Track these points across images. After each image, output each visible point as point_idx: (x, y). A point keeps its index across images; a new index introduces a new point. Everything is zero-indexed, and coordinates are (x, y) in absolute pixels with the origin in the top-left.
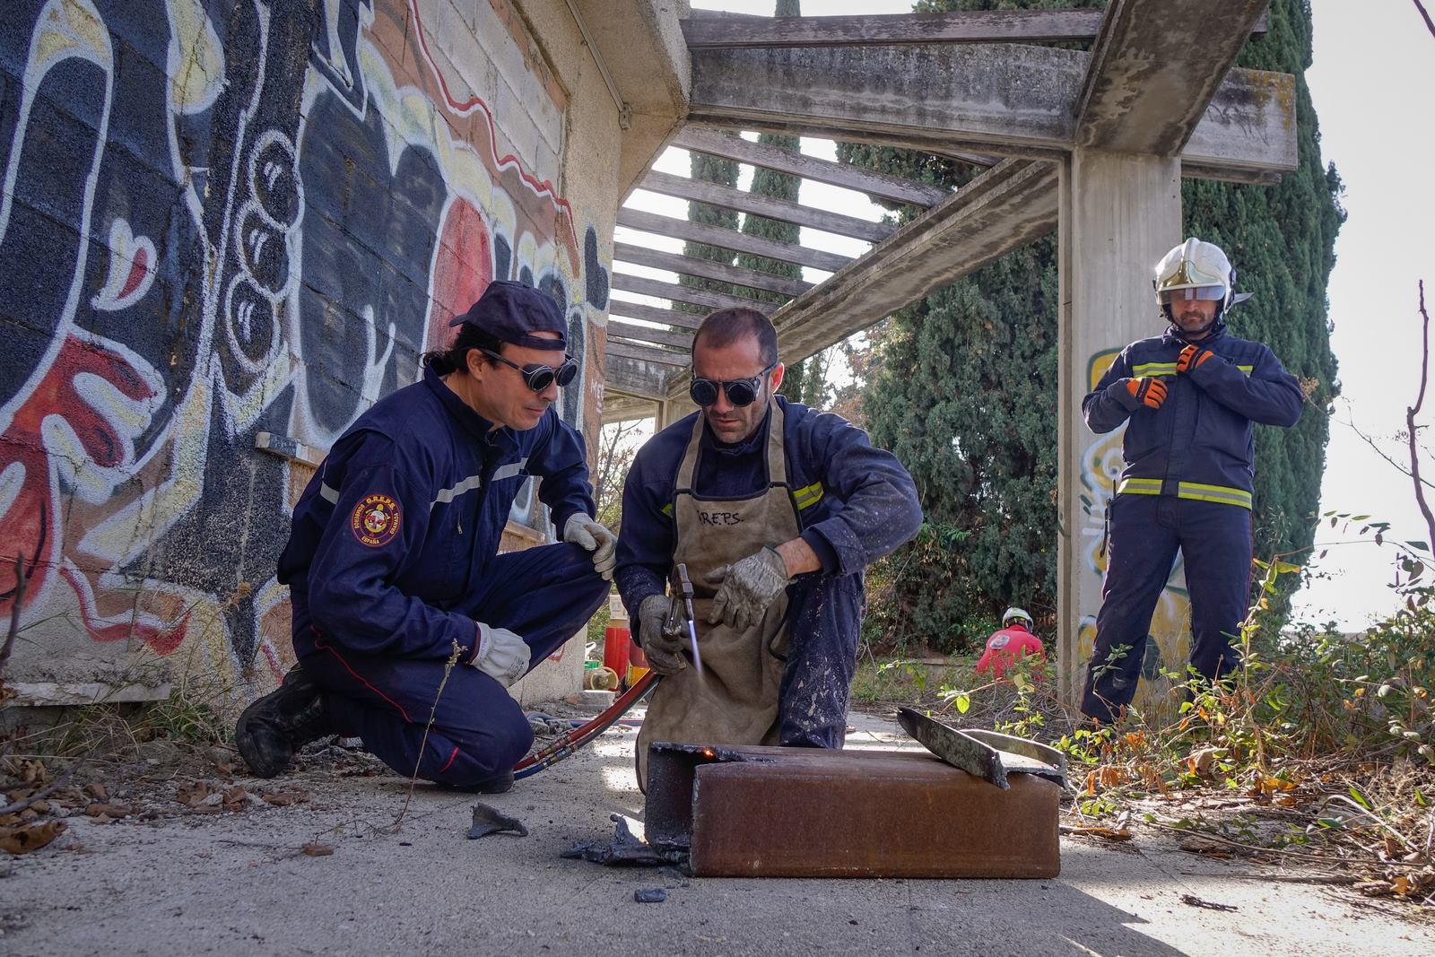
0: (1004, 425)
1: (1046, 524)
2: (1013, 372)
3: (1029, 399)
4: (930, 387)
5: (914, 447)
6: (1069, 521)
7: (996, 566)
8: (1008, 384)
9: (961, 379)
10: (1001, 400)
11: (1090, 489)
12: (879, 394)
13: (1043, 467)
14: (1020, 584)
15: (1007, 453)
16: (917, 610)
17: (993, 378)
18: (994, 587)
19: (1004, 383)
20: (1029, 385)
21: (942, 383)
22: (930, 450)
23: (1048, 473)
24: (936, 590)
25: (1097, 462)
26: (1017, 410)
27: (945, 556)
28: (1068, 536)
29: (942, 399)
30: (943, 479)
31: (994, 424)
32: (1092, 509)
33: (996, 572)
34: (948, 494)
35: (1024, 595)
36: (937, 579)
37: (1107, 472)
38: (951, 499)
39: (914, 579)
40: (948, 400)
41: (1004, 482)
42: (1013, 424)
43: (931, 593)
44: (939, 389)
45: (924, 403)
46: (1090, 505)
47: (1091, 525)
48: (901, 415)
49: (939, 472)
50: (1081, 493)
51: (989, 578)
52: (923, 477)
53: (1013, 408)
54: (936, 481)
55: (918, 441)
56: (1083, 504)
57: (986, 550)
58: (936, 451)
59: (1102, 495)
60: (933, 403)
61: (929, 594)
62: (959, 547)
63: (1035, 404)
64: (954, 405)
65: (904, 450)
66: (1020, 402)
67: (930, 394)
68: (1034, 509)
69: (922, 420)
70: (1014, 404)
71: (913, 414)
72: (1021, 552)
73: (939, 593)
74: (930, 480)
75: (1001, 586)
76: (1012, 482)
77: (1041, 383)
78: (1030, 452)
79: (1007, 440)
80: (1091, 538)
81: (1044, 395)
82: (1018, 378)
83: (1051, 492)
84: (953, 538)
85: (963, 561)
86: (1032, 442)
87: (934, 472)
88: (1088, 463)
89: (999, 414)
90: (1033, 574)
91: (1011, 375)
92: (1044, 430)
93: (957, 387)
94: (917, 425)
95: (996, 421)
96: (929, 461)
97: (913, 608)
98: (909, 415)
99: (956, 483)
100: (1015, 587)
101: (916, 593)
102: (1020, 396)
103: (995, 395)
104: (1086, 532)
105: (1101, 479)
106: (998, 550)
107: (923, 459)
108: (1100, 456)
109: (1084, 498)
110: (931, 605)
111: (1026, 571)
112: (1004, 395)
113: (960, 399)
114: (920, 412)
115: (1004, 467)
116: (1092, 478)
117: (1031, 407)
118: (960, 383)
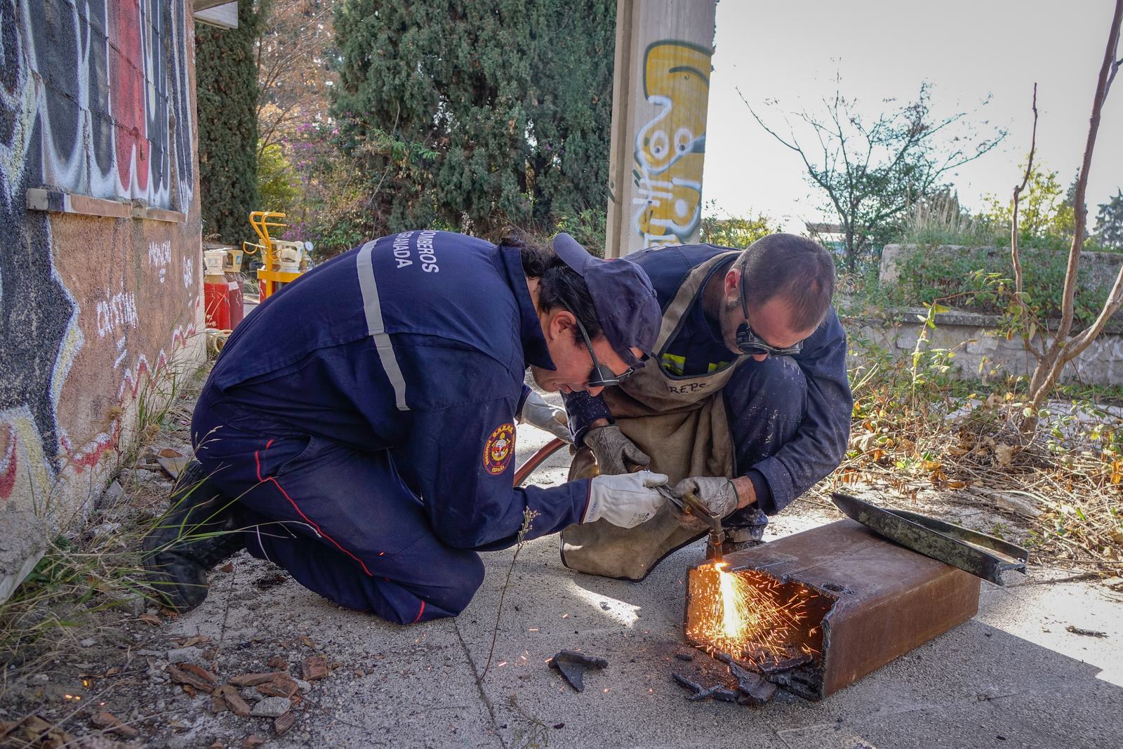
0: (469, 56)
1: (503, 149)
2: (477, 6)
3: (491, 34)
4: (402, 11)
5: (388, 69)
6: (621, 190)
7: (461, 183)
8: (472, 17)
9: (431, 6)
10: (466, 32)
11: (640, 165)
12: (350, 11)
13: (503, 99)
14: (479, 198)
15: (470, 82)
16: (391, 218)
17: (460, 9)
18: (458, 200)
19: (469, 15)
20: (492, 21)
21: (413, 8)
22: (404, 74)
23: (507, 104)
24: (407, 201)
25: (647, 142)
26: (480, 43)
27: (415, 172)
28: (619, 203)
29: (413, 24)
30: (415, 102)
31: (461, 54)
32: (641, 182)
33: (460, 188)
34: (418, 116)
35: (482, 208)
36: (408, 191)
37: (653, 150)
38: (421, 120)
39: (388, 191)
40: (420, 27)
41: (467, 109)
42: (477, 56)
43: (403, 203)
44: (410, 14)
45: (395, 25)
46: (639, 178)
47: (639, 196)
48: (374, 35)
49: (412, 95)
50: (634, 168)
51: (455, 193)
52: (396, 98)
53: (476, 40)
54: (408, 103)
55: (392, 63)
56: (634, 178)
57: (452, 168)
58: (409, 75)
59: (648, 170)
60: (404, 28)
61: (400, 204)
62: (428, 164)
63: (495, 40)
64: (426, 31)
65: (379, 71)
66: (483, 35)
67: (401, 17)
68: (495, 136)
69: (395, 44)
70: (477, 36)
71: (386, 36)
72: (481, 171)
73: (410, 203)
74: (402, 101)
75: (464, 199)
76: (475, 109)
77: (501, 22)
78: (490, 82)
79: (471, 70)
80: (638, 206)
81: (505, 32)
82: (482, 12)
83: (510, 122)
84: (424, 157)
85: (430, 176)
86: (494, 75)
87: (407, 95)
88: (640, 142)
89: (464, 45)
90: (491, 191)
91: (475, 8)
92: (504, 65)
93: (427, 14)
94: (390, 48)
95: (462, 52)
96: (403, 85)
97: (387, 216)
98: (383, 37)
99: (425, 106)
100: (475, 201)
101: (390, 203)
102: (483, 29)
103: (461, 26)
104: (635, 201)
105: (648, 156)
106: (463, 169)
107: (397, 81)
108: (648, 136)
109: (636, 173)
110: (402, 214)
111: (486, 188)
112: (469, 27)
113: (430, 26)
114: (392, 34)
115: (467, 94)
116: (642, 155)
117: (493, 42)
118: (430, 10)
